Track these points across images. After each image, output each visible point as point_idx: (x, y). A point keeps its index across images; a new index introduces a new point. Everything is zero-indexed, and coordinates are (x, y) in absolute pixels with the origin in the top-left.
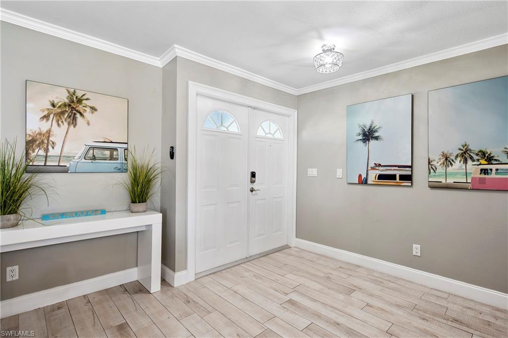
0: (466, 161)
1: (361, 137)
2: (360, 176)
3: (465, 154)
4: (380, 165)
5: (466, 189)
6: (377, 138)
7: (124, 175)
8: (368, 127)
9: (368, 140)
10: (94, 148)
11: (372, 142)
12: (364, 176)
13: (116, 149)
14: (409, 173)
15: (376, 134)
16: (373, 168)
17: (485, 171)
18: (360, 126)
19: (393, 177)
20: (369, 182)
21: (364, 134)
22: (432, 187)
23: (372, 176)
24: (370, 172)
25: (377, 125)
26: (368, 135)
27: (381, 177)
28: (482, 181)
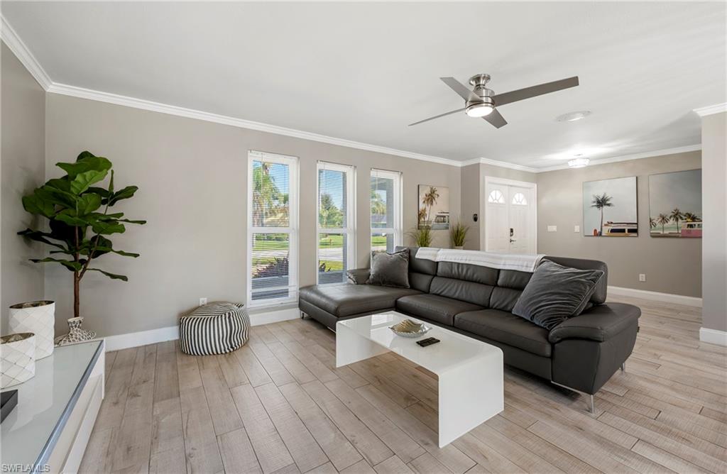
0: (677, 220)
1: (595, 204)
2: (595, 230)
3: (677, 216)
4: (612, 223)
5: (678, 237)
6: (609, 205)
7: (447, 231)
8: (601, 197)
9: (602, 206)
10: (438, 216)
11: (605, 207)
12: (599, 230)
13: (445, 217)
14: (636, 228)
15: (608, 202)
16: (606, 225)
17: (691, 226)
18: (594, 196)
19: (623, 231)
20: (603, 234)
21: (598, 202)
22: (653, 237)
23: (606, 231)
24: (604, 228)
25: (608, 196)
26: (602, 203)
27: (613, 231)
28: (689, 232)
